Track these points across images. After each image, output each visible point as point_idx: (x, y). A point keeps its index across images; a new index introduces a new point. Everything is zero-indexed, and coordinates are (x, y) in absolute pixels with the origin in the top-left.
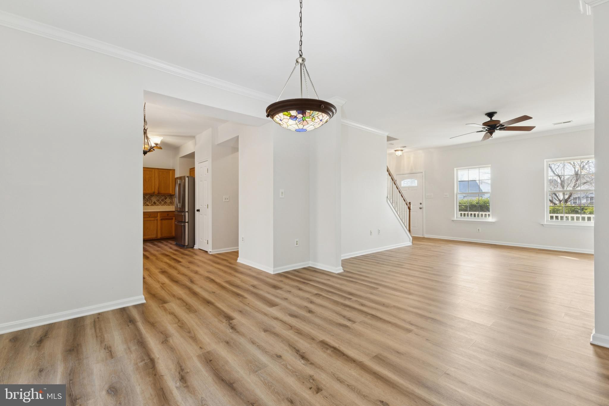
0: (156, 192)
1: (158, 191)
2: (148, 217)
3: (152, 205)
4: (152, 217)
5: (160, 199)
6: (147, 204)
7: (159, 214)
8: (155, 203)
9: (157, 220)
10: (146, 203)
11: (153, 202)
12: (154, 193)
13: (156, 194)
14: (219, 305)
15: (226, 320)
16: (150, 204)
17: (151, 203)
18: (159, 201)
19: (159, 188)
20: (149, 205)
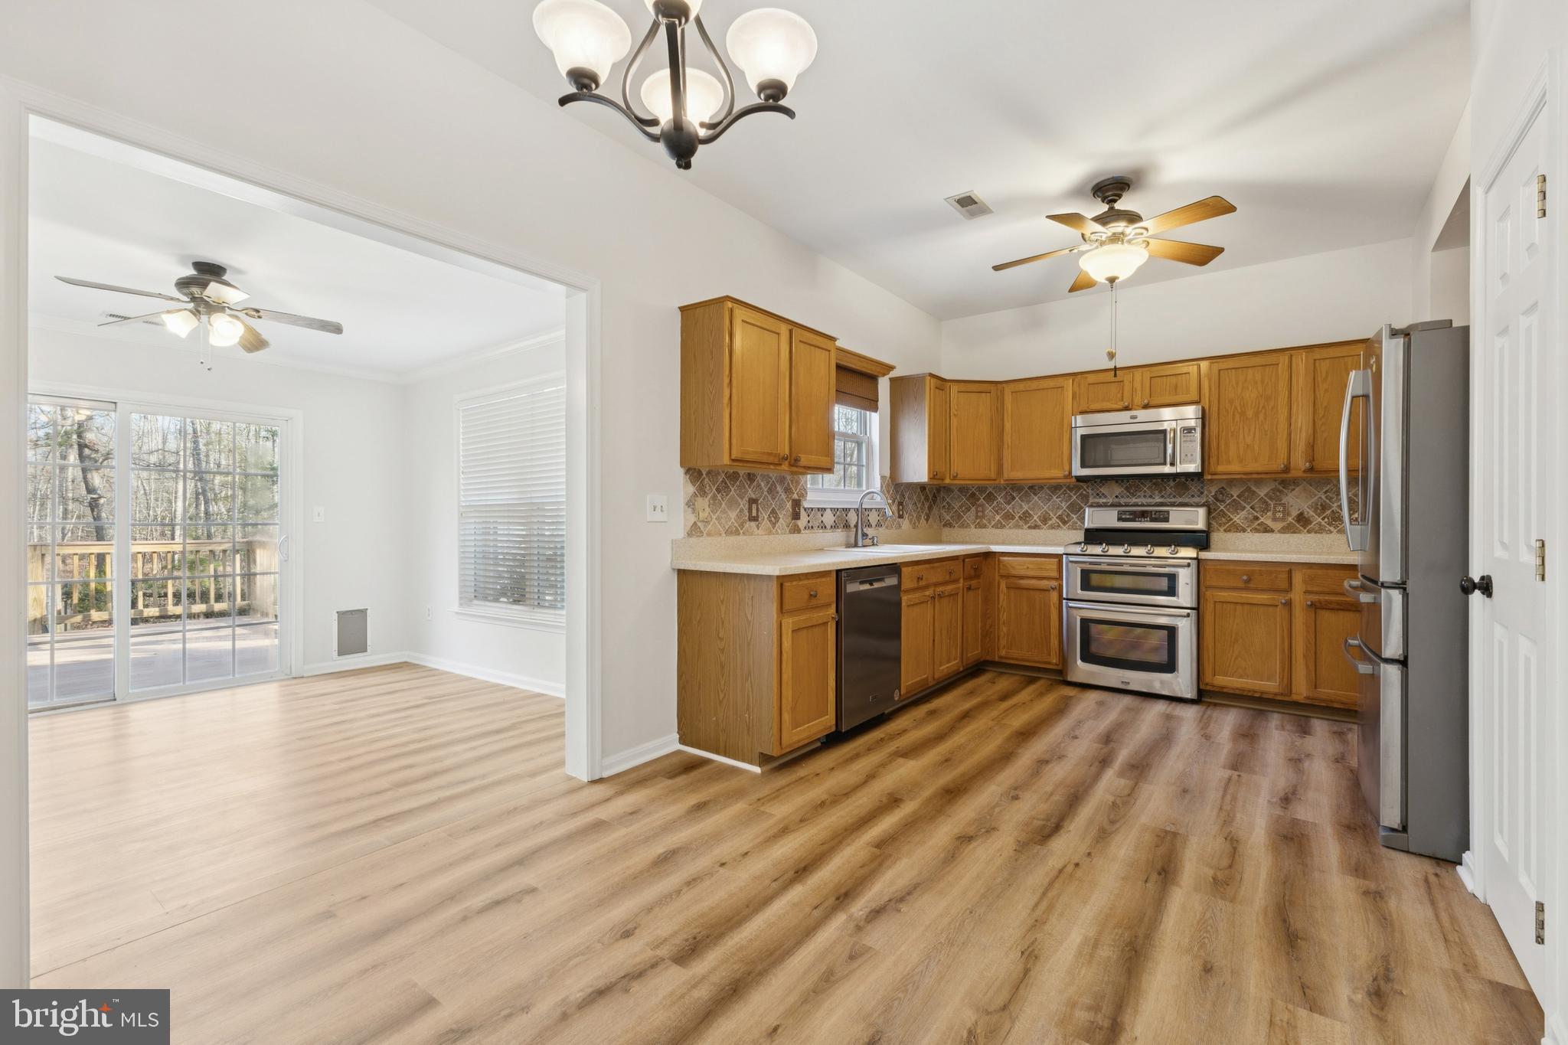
0: (1300, 462)
1: (1312, 460)
2: (1241, 585)
3: (1288, 529)
4: (1256, 590)
5: (1331, 499)
6: (1262, 523)
7: (1298, 578)
8: (1303, 520)
9: (1289, 604)
10: (1257, 518)
11: (1295, 513)
12: (1287, 469)
13: (1300, 474)
16: (1278, 526)
17: (1283, 519)
18: (1324, 508)
19: (1312, 446)
20: (1272, 531)
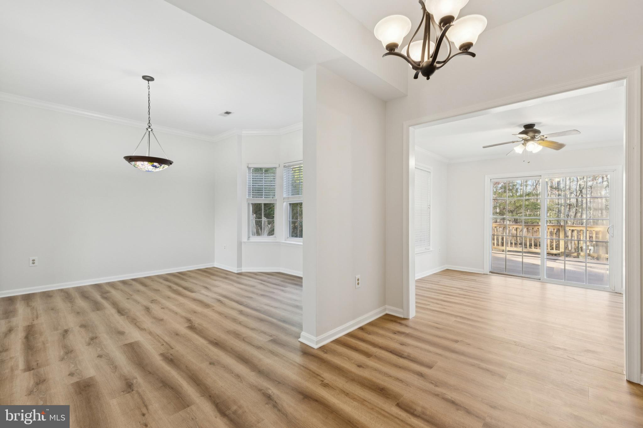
14: (201, 341)
15: (195, 325)
